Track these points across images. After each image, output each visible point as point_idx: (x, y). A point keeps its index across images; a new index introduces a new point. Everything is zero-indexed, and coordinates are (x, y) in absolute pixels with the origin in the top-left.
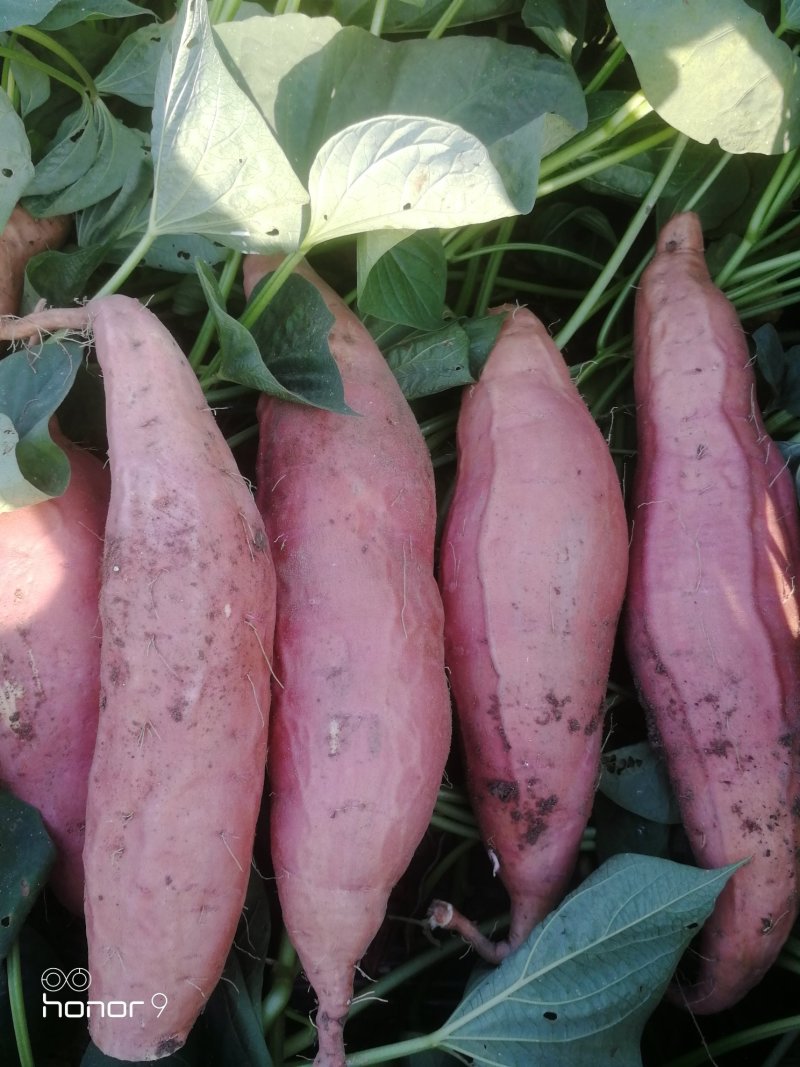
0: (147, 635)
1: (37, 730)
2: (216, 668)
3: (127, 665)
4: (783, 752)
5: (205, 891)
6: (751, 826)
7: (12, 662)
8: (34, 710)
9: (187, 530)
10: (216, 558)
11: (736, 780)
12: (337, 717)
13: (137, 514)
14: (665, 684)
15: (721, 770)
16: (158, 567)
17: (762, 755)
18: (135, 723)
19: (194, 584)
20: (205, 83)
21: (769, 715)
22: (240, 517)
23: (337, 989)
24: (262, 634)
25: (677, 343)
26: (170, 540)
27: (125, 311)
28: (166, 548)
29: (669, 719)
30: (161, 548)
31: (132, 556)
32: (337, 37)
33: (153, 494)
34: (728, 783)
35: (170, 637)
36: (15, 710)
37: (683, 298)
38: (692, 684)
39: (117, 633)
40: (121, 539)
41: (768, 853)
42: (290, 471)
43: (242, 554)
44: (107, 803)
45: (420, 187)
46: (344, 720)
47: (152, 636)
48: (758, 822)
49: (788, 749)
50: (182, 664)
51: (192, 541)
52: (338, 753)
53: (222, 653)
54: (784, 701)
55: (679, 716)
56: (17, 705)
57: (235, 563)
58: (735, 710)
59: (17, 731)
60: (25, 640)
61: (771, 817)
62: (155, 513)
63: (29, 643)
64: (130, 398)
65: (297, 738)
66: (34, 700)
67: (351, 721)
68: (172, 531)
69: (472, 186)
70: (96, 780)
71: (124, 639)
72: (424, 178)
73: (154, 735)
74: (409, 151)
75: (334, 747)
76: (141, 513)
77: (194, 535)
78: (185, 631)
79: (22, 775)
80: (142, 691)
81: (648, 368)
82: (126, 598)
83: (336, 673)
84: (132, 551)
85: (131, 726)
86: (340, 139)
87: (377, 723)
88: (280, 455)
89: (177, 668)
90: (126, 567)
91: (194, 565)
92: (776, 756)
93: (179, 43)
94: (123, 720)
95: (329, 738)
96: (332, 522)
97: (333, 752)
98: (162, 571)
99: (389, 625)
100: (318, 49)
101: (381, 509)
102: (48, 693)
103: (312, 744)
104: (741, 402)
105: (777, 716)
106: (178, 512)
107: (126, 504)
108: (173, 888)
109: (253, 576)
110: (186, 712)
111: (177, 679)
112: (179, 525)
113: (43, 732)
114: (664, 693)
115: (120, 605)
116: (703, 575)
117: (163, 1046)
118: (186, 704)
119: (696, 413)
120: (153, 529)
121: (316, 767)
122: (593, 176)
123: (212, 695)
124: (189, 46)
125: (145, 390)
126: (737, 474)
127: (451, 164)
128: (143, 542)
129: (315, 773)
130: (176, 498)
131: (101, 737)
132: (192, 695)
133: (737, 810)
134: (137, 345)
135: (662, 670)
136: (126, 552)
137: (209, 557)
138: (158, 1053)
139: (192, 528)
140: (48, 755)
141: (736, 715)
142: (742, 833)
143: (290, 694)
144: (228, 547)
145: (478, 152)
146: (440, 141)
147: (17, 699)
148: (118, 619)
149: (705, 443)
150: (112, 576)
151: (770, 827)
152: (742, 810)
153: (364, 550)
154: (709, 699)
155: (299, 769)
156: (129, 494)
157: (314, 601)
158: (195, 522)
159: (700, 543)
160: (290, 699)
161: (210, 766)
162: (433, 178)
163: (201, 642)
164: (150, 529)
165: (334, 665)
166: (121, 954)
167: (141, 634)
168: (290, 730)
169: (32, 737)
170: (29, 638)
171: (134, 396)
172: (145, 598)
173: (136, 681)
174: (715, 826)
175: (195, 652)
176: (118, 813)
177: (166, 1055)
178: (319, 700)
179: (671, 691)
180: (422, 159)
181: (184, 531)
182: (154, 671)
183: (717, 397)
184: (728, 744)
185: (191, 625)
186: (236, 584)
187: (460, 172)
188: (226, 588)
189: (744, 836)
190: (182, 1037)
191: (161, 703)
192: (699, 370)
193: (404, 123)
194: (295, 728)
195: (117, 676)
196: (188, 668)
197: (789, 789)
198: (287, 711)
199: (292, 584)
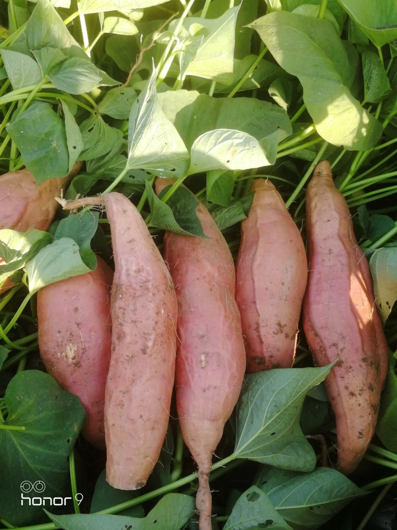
0: (132, 321)
1: (82, 364)
2: (159, 333)
3: (124, 333)
4: (363, 364)
5: (155, 422)
6: (352, 394)
7: (73, 336)
8: (81, 355)
9: (148, 281)
10: (158, 291)
11: (346, 376)
12: (204, 353)
13: (128, 275)
14: (318, 340)
15: (340, 372)
16: (137, 295)
17: (355, 366)
18: (127, 356)
19: (151, 301)
20: (154, 116)
21: (357, 350)
22: (165, 277)
23: (206, 461)
24: (174, 322)
25: (321, 210)
26: (141, 285)
27: (119, 198)
28: (139, 288)
29: (320, 354)
30: (138, 288)
31: (126, 291)
32: (198, 98)
33: (134, 268)
34: (343, 377)
35: (142, 322)
36: (73, 355)
37: (323, 193)
38: (328, 339)
39: (120, 321)
40: (122, 285)
41: (360, 405)
42: (180, 260)
43: (167, 290)
44: (116, 387)
45: (233, 154)
46: (207, 354)
47: (134, 322)
48: (355, 392)
49: (365, 363)
50: (146, 332)
51: (150, 285)
52: (205, 367)
53: (161, 328)
54: (363, 345)
55: (324, 353)
56: (75, 353)
57: (165, 294)
58: (344, 348)
59: (74, 364)
60: (78, 327)
61: (360, 390)
62: (135, 275)
63: (80, 328)
64: (123, 232)
65: (188, 362)
66: (81, 351)
67: (210, 355)
68: (142, 281)
69: (253, 154)
70: (111, 379)
71: (123, 323)
72: (235, 151)
73: (135, 360)
74: (229, 142)
75: (203, 365)
76: (129, 275)
77: (150, 283)
78: (147, 319)
79: (75, 382)
80: (130, 343)
81: (310, 220)
82: (124, 307)
83: (202, 337)
84: (127, 289)
85: (125, 357)
86: (203, 137)
87: (219, 355)
88: (176, 254)
89: (144, 334)
90: (125, 295)
91: (151, 294)
92: (360, 366)
93: (143, 101)
94: (122, 355)
95: (201, 361)
96: (198, 279)
97: (203, 366)
98: (138, 297)
99: (222, 318)
100: (191, 103)
101: (216, 274)
102: (87, 349)
103: (194, 364)
104: (346, 232)
105: (361, 350)
106: (144, 274)
107: (124, 272)
108: (143, 420)
109: (170, 298)
110: (148, 351)
111: (145, 338)
112: (145, 279)
113: (84, 364)
114: (317, 344)
115: (122, 310)
116: (331, 298)
117: (138, 484)
118: (148, 347)
119: (328, 237)
120: (134, 281)
121: (196, 372)
122: (294, 153)
123: (157, 344)
124: (148, 102)
125: (129, 228)
126: (344, 260)
127: (245, 146)
128: (131, 286)
129: (196, 375)
130: (143, 269)
131: (112, 362)
132: (150, 344)
133: (347, 388)
134: (125, 212)
135: (316, 335)
136: (124, 290)
137: (156, 291)
138: (136, 487)
139: (149, 280)
140: (86, 374)
141: (344, 350)
142: (349, 397)
143: (184, 346)
144: (162, 287)
145: (255, 142)
146: (241, 138)
147: (75, 351)
148: (121, 315)
149: (332, 248)
150: (119, 299)
151: (360, 394)
152: (349, 388)
153: (211, 290)
154: (334, 345)
155: (189, 375)
156: (125, 268)
157: (192, 310)
158: (150, 278)
159: (330, 286)
160: (184, 348)
161: (156, 372)
162: (238, 151)
163: (153, 323)
164: (133, 281)
165: (201, 334)
166: (122, 447)
167: (130, 321)
168: (185, 360)
169: (80, 366)
170: (80, 326)
171: (125, 231)
172: (131, 307)
173: (128, 339)
174: (339, 395)
175: (152, 327)
176: (121, 391)
177: (139, 488)
178: (196, 347)
179: (320, 343)
180: (234, 145)
181: (146, 281)
182: (135, 335)
183: (336, 230)
184: (342, 362)
185: (150, 317)
186: (166, 302)
187: (249, 149)
188: (162, 303)
189: (350, 398)
190: (145, 482)
191: (138, 348)
192: (329, 220)
193: (227, 131)
194: (187, 358)
195: (119, 338)
196: (148, 334)
197: (366, 379)
198: (183, 352)
199: (183, 303)
